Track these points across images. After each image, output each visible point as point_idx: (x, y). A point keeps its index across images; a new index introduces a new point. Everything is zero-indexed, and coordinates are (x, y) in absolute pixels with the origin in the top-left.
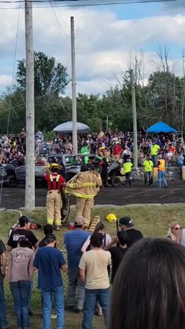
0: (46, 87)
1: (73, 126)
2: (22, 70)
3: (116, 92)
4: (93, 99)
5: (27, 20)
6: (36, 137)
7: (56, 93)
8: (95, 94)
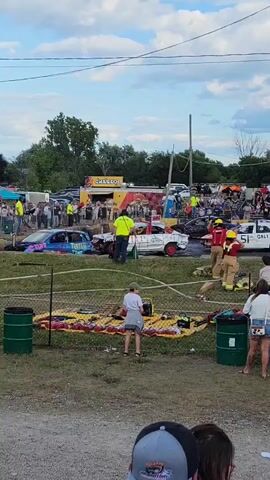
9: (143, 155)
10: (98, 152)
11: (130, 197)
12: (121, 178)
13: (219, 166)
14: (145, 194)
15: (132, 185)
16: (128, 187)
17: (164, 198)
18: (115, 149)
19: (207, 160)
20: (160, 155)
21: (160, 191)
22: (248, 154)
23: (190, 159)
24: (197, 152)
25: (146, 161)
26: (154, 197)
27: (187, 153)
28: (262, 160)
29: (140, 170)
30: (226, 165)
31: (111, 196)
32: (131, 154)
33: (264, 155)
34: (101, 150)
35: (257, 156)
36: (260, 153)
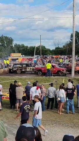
2: (72, 36)
5: (73, 20)
6: (75, 56)
9: (27, 47)
10: (14, 46)
11: (23, 59)
12: (21, 54)
13: (49, 50)
14: (28, 59)
15: (24, 56)
17: (33, 59)
18: (19, 45)
19: (46, 48)
20: (32, 47)
22: (58, 47)
23: (41, 47)
24: (43, 46)
25: (28, 49)
26: (30, 59)
28: (62, 48)
29: (26, 51)
30: (51, 50)
31: (18, 59)
32: (24, 47)
34: (15, 46)
35: (60, 47)
36: (61, 46)
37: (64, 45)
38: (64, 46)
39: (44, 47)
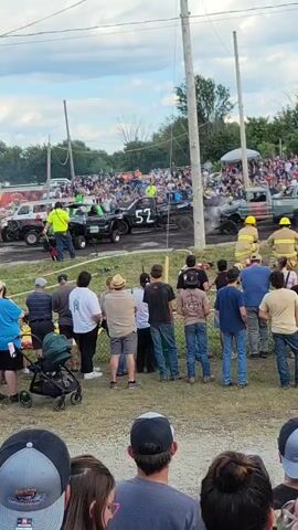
0: (209, 113)
1: (242, 153)
3: (289, 112)
4: (263, 121)
7: (221, 119)
8: (265, 116)
9: (17, 151)
13: (103, 155)
14: (23, 194)
15: (7, 184)
16: (3, 187)
17: (45, 195)
19: (88, 150)
20: (35, 149)
21: (41, 188)
22: (134, 140)
23: (70, 150)
24: (77, 141)
25: (22, 157)
26: (34, 196)
27: (65, 145)
28: (149, 144)
29: (15, 169)
30: (110, 153)
32: (3, 150)
33: (150, 139)
35: (144, 140)
36: (146, 137)
37: (157, 131)
38: (155, 136)
39: (82, 144)
